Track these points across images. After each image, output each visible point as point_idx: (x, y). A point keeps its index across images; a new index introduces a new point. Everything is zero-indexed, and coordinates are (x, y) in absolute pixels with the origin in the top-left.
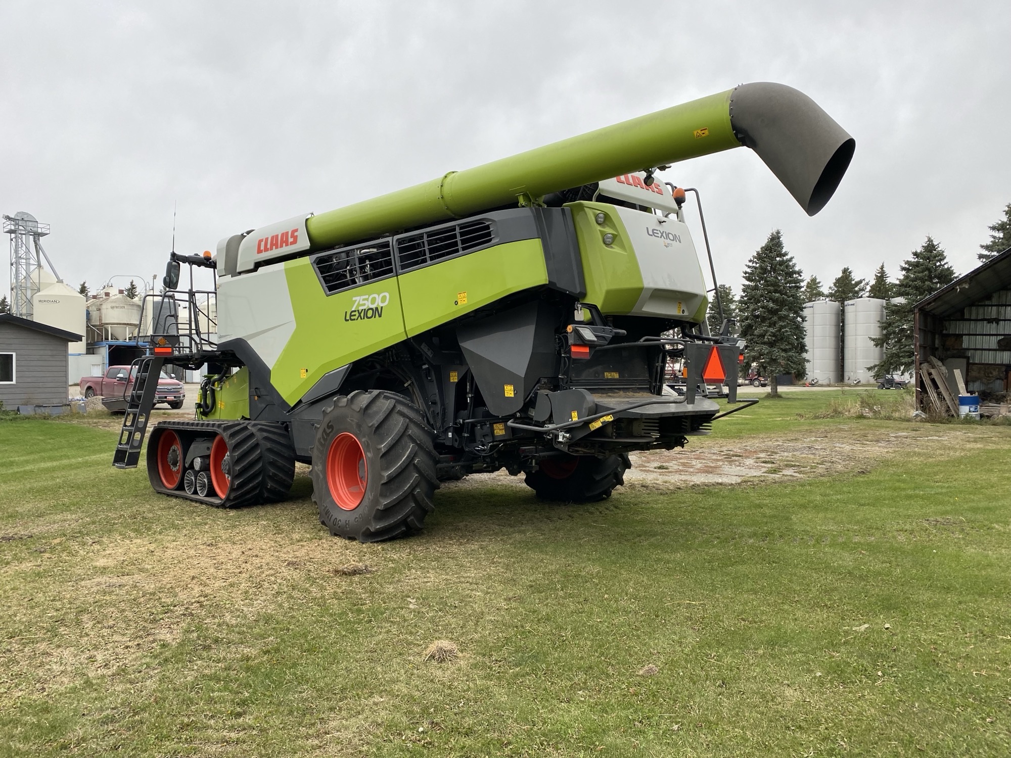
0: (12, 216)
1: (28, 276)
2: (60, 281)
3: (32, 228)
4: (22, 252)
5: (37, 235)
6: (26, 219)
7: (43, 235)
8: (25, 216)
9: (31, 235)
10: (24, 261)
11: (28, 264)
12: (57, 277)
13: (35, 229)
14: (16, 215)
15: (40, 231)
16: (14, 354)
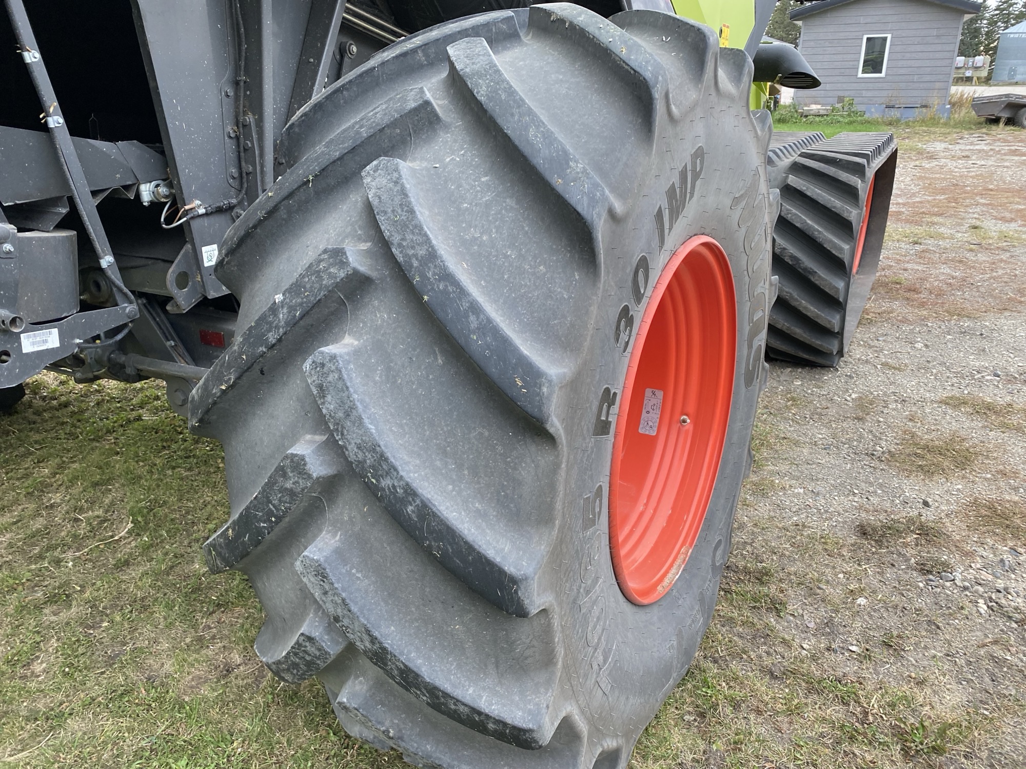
16: (889, 36)
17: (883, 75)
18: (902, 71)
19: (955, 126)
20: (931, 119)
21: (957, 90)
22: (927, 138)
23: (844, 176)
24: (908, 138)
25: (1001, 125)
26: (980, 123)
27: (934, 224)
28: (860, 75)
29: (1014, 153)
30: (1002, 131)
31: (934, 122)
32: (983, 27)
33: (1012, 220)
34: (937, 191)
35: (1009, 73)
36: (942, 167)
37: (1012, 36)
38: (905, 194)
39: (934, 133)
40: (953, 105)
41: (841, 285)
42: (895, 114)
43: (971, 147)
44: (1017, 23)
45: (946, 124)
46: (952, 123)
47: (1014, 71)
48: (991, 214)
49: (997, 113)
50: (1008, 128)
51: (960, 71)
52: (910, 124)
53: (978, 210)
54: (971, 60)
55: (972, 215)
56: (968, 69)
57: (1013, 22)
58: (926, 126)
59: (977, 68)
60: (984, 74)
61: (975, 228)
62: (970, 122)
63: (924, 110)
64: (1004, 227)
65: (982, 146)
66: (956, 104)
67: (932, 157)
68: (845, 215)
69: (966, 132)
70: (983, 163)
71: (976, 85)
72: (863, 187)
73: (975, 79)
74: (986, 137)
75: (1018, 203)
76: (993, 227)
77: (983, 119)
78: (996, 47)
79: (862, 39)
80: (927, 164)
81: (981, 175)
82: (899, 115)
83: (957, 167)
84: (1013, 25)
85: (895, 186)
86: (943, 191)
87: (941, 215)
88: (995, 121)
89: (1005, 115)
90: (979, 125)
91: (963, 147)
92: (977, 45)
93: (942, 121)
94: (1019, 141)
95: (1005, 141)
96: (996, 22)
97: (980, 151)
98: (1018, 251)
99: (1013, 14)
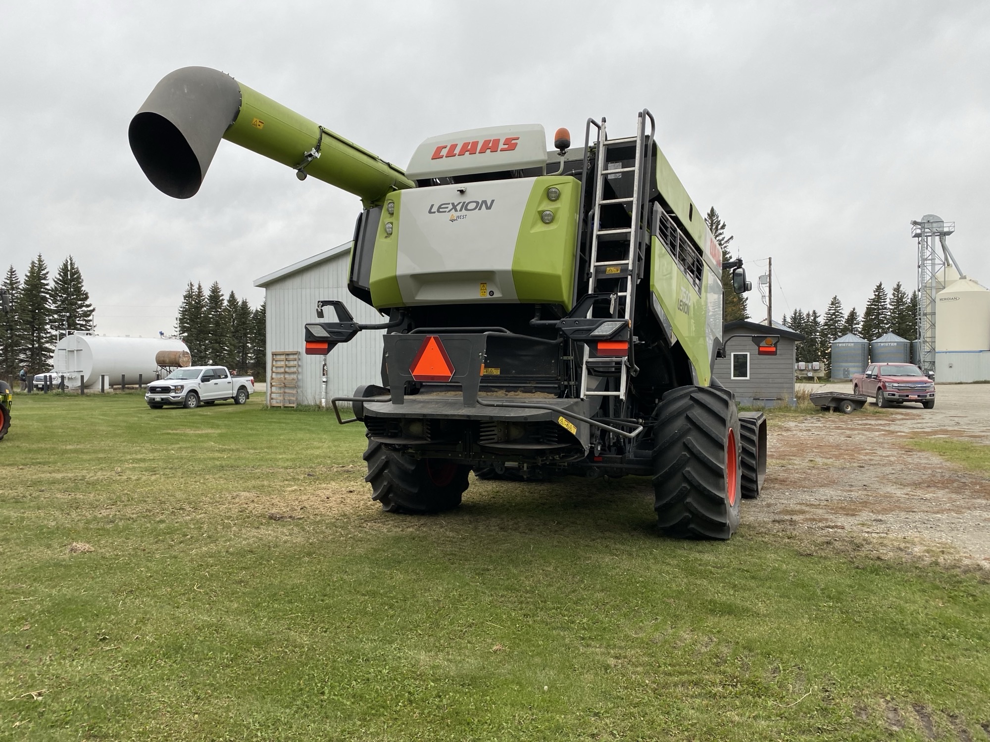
0: (919, 220)
1: (933, 276)
2: (963, 277)
3: (937, 229)
4: (927, 253)
5: (943, 235)
6: (932, 221)
7: (949, 233)
8: (931, 218)
9: (936, 236)
10: (930, 262)
11: (933, 265)
12: (960, 273)
13: (940, 229)
14: (923, 219)
15: (946, 230)
16: (748, 354)
17: (748, 378)
18: (762, 376)
19: (802, 412)
20: (785, 407)
21: (800, 387)
22: (783, 419)
23: (749, 425)
24: (772, 419)
25: (831, 412)
26: (818, 410)
27: (791, 459)
28: (733, 378)
29: (838, 428)
30: (832, 416)
31: (787, 409)
32: (817, 338)
33: (830, 458)
34: (791, 446)
35: (844, 373)
36: (794, 435)
37: (840, 345)
38: (774, 448)
39: (788, 416)
40: (798, 398)
41: (754, 475)
42: (760, 404)
43: (812, 425)
44: (843, 335)
45: (795, 411)
46: (799, 410)
47: (848, 371)
48: (820, 456)
49: (827, 404)
50: (836, 414)
51: (803, 372)
52: (772, 410)
53: (813, 454)
54: (810, 365)
55: (810, 456)
56: (809, 371)
57: (840, 334)
58: (783, 412)
59: (815, 371)
60: (822, 374)
61: (811, 461)
62: (811, 410)
63: (779, 401)
64: (825, 461)
65: (819, 424)
66: (800, 398)
67: (788, 430)
68: (752, 438)
69: (809, 416)
70: (818, 433)
71: (817, 383)
72: (757, 430)
73: (816, 378)
74: (821, 419)
75: (835, 451)
76: (819, 460)
77: (819, 408)
78: (830, 353)
79: (730, 355)
80: (784, 434)
81: (817, 439)
82: (763, 405)
83: (803, 435)
84: (840, 337)
85: (768, 444)
86: (795, 446)
87: (794, 456)
88: (827, 409)
89: (832, 405)
90: (817, 412)
91: (806, 425)
92: (815, 351)
93: (792, 409)
94: (842, 422)
95: (833, 421)
96: (826, 335)
97: (817, 427)
98: (831, 469)
99: (839, 328)
